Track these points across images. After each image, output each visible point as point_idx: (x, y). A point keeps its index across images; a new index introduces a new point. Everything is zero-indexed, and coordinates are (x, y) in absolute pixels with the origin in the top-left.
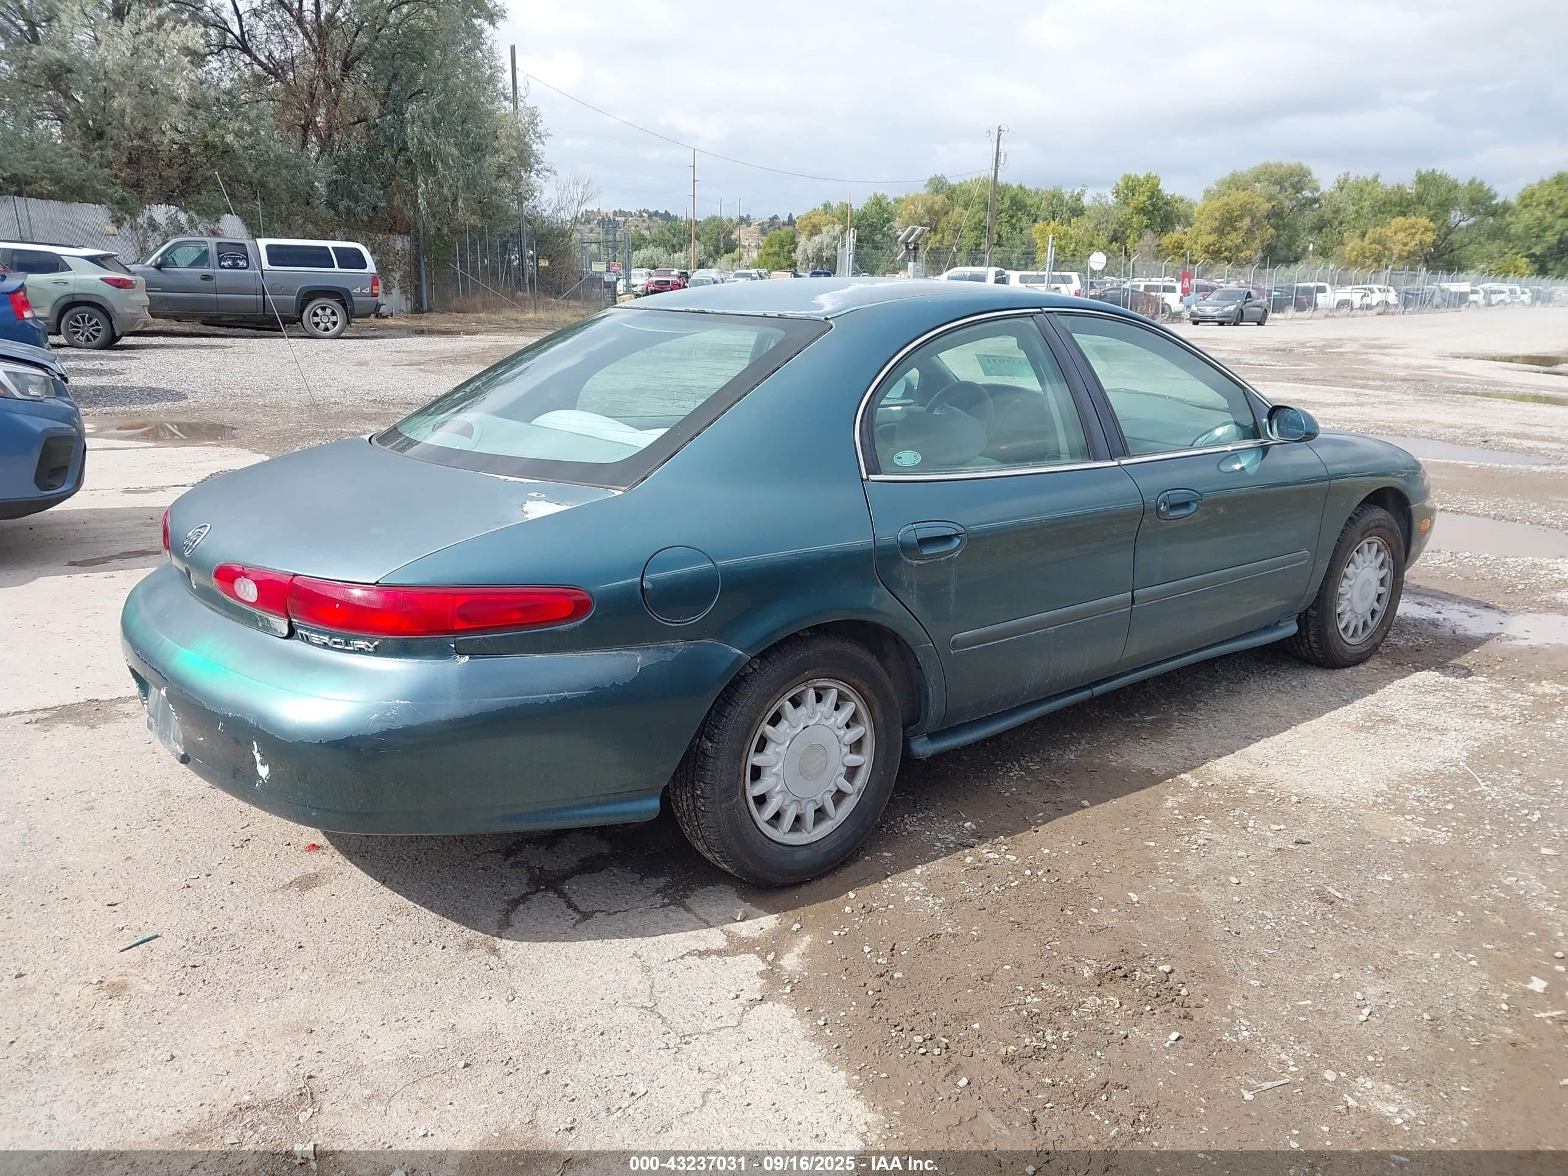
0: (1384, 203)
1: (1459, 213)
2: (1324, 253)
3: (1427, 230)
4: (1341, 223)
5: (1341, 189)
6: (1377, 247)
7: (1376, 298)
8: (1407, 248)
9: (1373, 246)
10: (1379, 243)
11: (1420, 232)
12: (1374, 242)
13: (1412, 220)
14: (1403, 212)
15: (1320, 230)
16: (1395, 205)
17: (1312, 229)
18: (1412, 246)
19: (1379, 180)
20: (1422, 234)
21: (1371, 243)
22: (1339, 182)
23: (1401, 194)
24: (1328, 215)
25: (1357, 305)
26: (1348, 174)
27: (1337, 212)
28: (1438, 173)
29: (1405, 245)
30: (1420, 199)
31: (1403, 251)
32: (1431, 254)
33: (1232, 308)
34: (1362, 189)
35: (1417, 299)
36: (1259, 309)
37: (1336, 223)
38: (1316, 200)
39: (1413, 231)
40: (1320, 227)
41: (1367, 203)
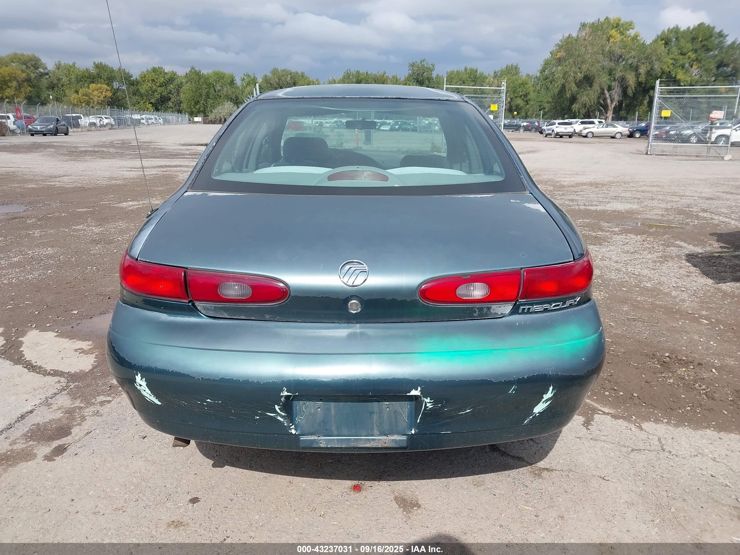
0: (82, 77)
1: (118, 83)
2: (57, 100)
3: (107, 90)
4: (63, 86)
5: (58, 69)
6: (86, 98)
7: (106, 121)
8: (100, 99)
9: (84, 97)
10: (86, 95)
11: (104, 91)
12: (83, 95)
13: (99, 85)
14: (92, 82)
15: (53, 88)
16: (88, 78)
17: (48, 88)
18: (102, 98)
19: (76, 65)
20: (106, 92)
21: (82, 96)
22: (56, 65)
23: (89, 73)
24: (55, 82)
25: (98, 124)
26: (60, 62)
27: (59, 80)
28: (103, 64)
29: (99, 97)
30: (99, 76)
31: (99, 100)
32: (110, 102)
33: (52, 126)
34: (70, 69)
35: (123, 122)
36: (64, 127)
37: (60, 86)
38: (47, 74)
39: (101, 90)
40: (52, 87)
41: (73, 77)
